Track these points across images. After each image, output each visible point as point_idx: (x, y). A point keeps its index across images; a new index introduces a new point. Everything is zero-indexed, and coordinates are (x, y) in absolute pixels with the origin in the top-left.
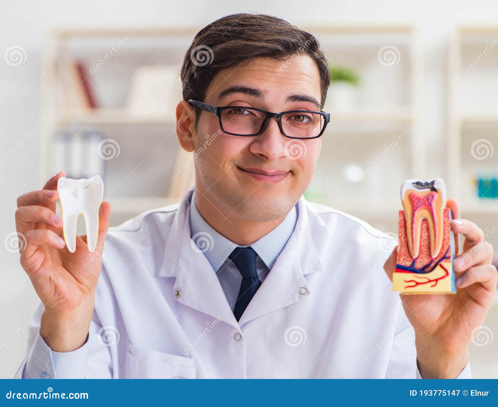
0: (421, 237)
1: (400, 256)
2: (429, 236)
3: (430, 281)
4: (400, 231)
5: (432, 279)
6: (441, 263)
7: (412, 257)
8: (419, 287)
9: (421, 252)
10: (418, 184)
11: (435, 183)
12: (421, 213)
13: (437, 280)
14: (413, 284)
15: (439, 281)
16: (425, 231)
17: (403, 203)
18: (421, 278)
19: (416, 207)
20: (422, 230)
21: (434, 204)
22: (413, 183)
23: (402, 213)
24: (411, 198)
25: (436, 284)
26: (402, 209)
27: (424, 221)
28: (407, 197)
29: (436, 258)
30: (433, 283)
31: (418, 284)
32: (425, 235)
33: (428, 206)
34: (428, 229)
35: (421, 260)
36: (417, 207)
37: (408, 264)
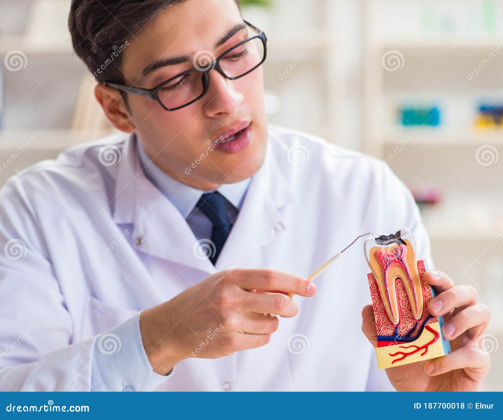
0: (399, 299)
1: (379, 325)
2: (407, 296)
3: (419, 349)
4: (373, 297)
5: (420, 346)
6: (427, 324)
7: (392, 324)
8: (408, 358)
9: (401, 315)
10: (382, 239)
11: (402, 233)
12: (393, 272)
13: (426, 346)
14: (400, 356)
15: (430, 347)
16: (401, 291)
17: (369, 264)
18: (408, 347)
19: (385, 266)
20: (397, 290)
21: (405, 259)
22: (376, 239)
23: (371, 276)
24: (378, 256)
25: (427, 351)
26: (370, 271)
27: (398, 280)
28: (373, 258)
29: (420, 320)
30: (423, 351)
31: (406, 355)
32: (402, 295)
33: (399, 262)
34: (404, 289)
35: (404, 325)
36: (387, 266)
37: (390, 332)
